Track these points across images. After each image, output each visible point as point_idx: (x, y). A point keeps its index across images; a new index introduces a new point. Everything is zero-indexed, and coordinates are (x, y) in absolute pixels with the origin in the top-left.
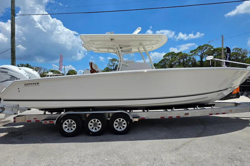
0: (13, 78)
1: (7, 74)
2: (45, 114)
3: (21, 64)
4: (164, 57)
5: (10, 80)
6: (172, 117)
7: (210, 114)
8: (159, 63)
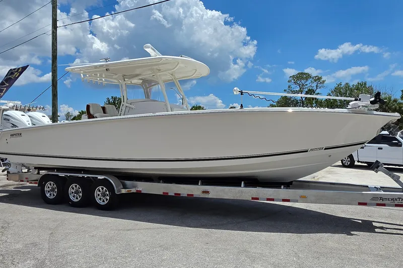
2: (38, 173)
3: (112, 97)
6: (180, 194)
7: (253, 198)
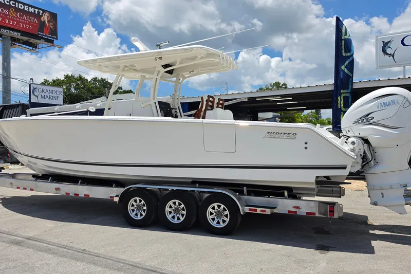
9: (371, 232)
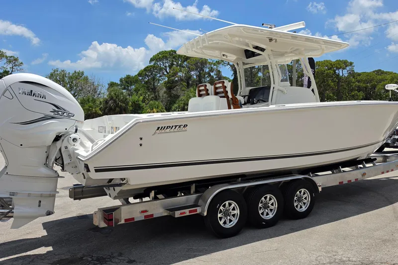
0: (60, 113)
1: (43, 99)
4: (151, 60)
5: (53, 118)
6: (351, 181)
7: (382, 173)
8: (140, 74)
9: (50, 249)
